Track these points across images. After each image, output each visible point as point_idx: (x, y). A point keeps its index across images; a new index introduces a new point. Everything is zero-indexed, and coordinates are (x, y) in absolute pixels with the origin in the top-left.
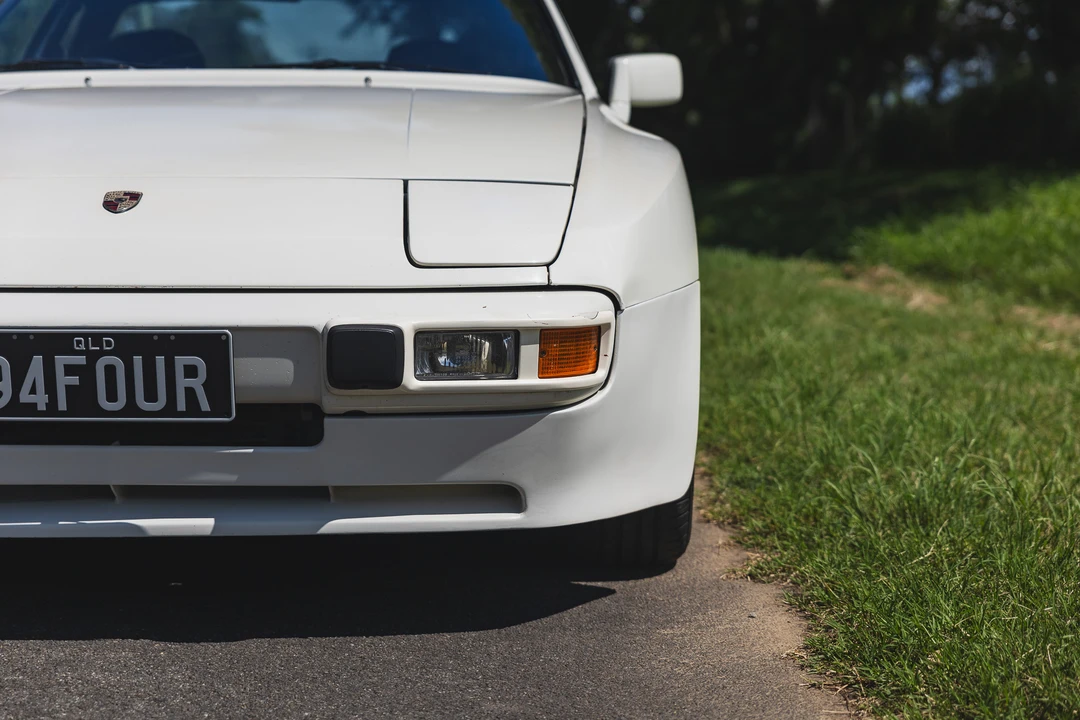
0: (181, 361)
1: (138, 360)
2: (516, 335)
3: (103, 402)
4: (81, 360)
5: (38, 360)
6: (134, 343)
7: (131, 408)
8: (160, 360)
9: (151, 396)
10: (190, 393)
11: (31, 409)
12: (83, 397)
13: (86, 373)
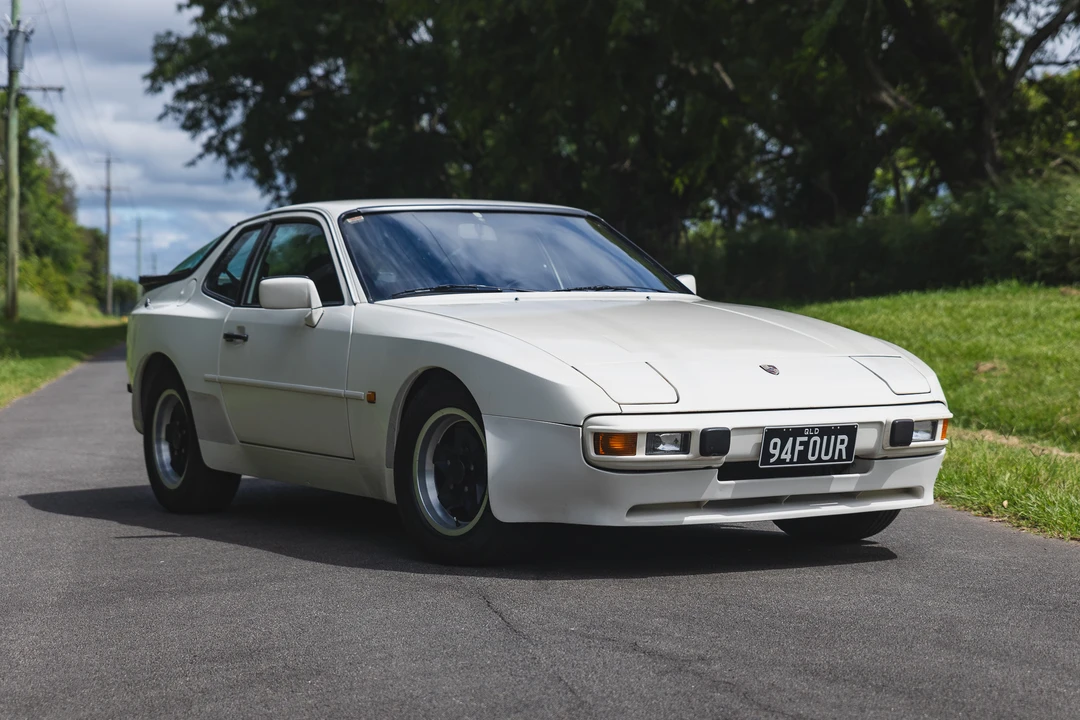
0: (840, 437)
1: (825, 437)
2: (934, 423)
3: (810, 458)
4: (806, 439)
5: (791, 439)
6: (826, 431)
7: (819, 459)
8: (833, 437)
9: (827, 454)
10: (840, 450)
11: (784, 461)
12: (803, 456)
13: (806, 444)
